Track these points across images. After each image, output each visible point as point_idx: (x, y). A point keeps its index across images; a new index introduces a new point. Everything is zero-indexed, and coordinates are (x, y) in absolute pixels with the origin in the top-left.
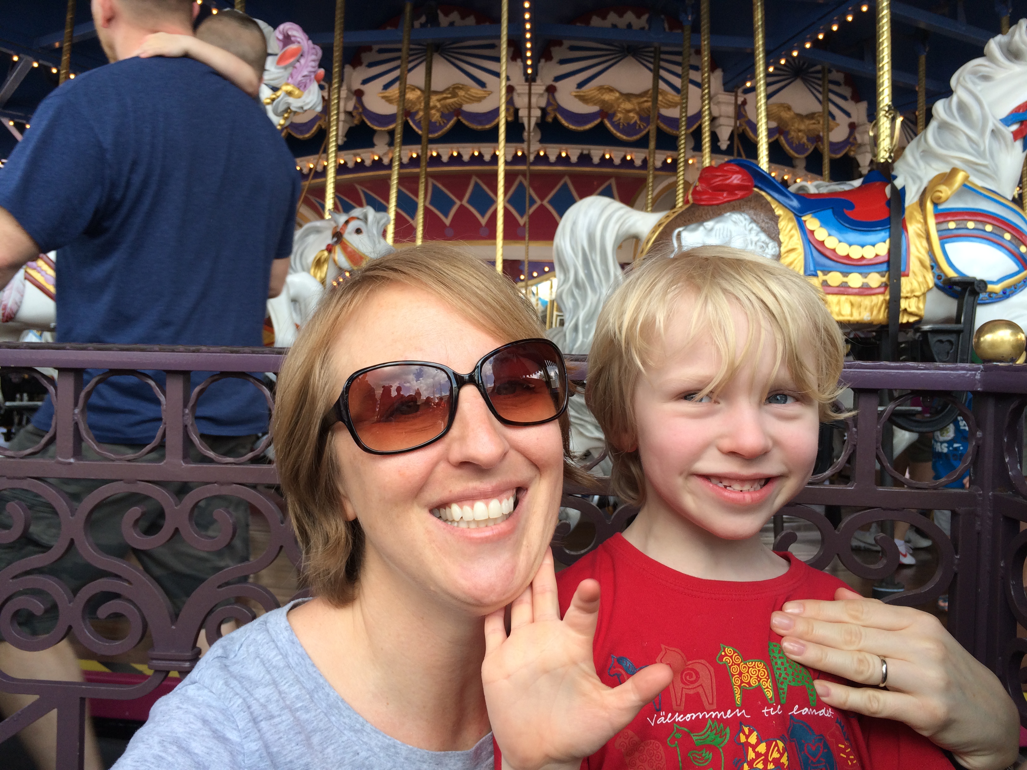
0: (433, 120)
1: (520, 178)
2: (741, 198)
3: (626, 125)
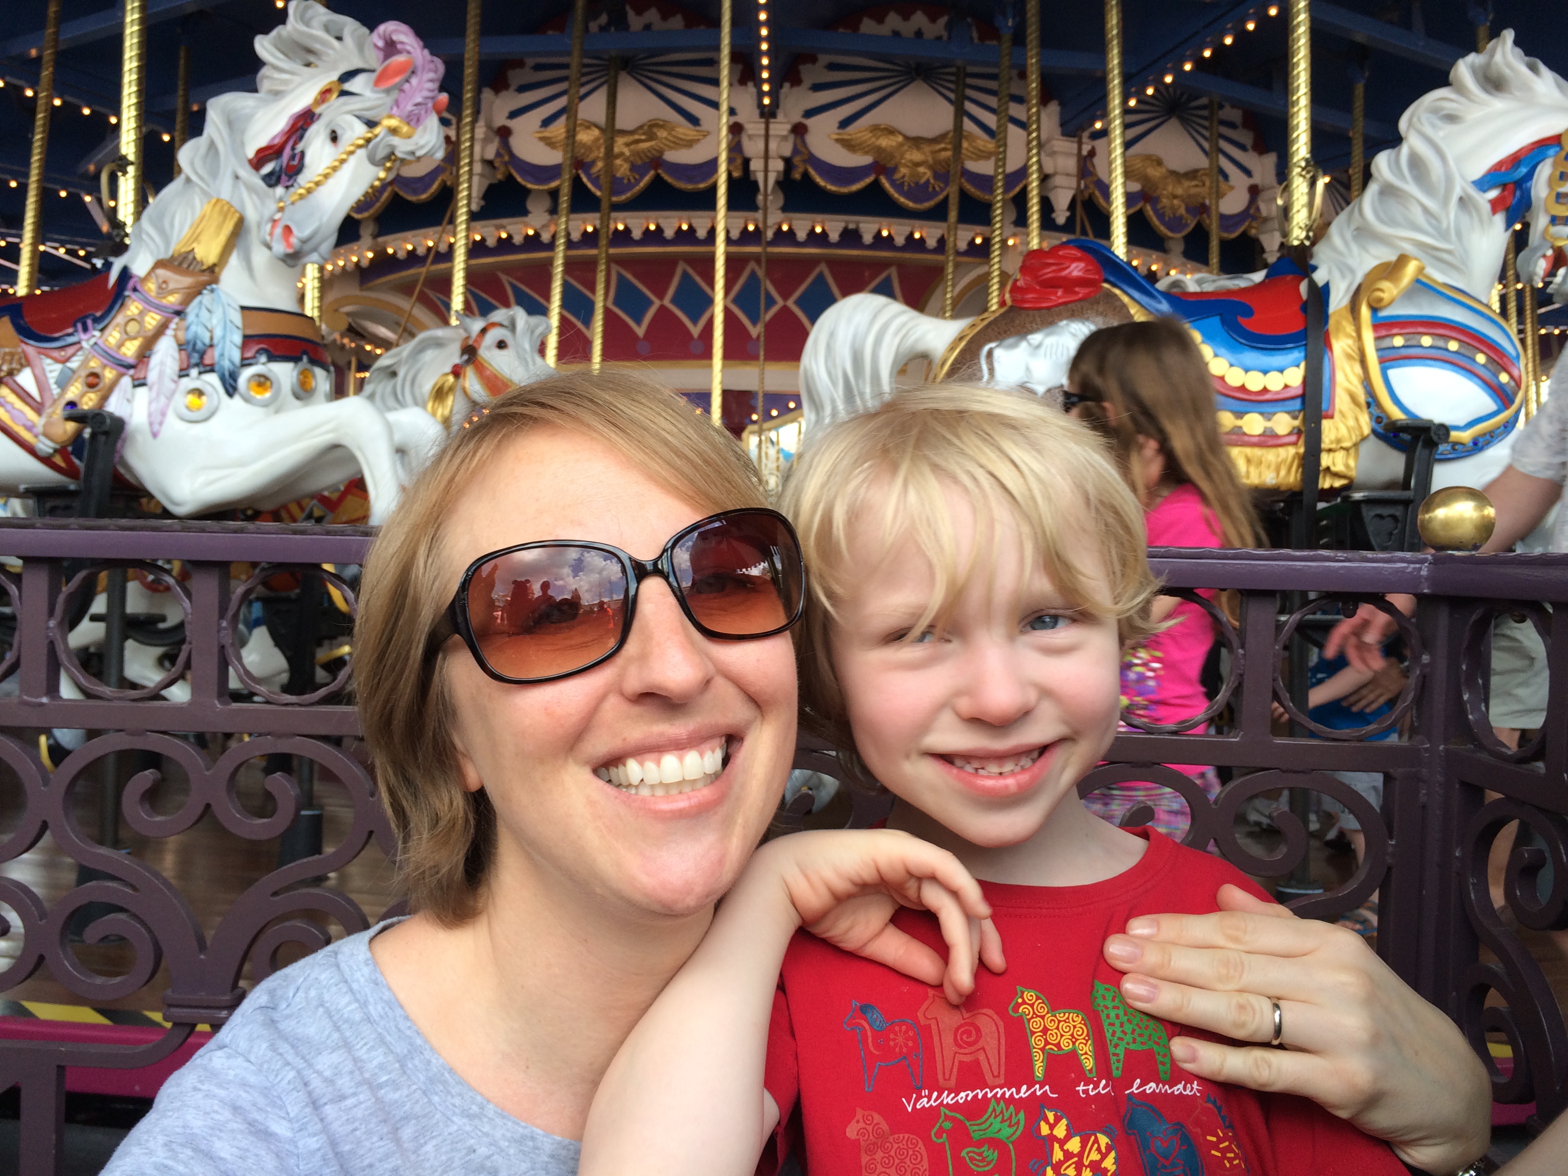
0: (618, 175)
1: (752, 265)
2: (1084, 299)
3: (912, 185)
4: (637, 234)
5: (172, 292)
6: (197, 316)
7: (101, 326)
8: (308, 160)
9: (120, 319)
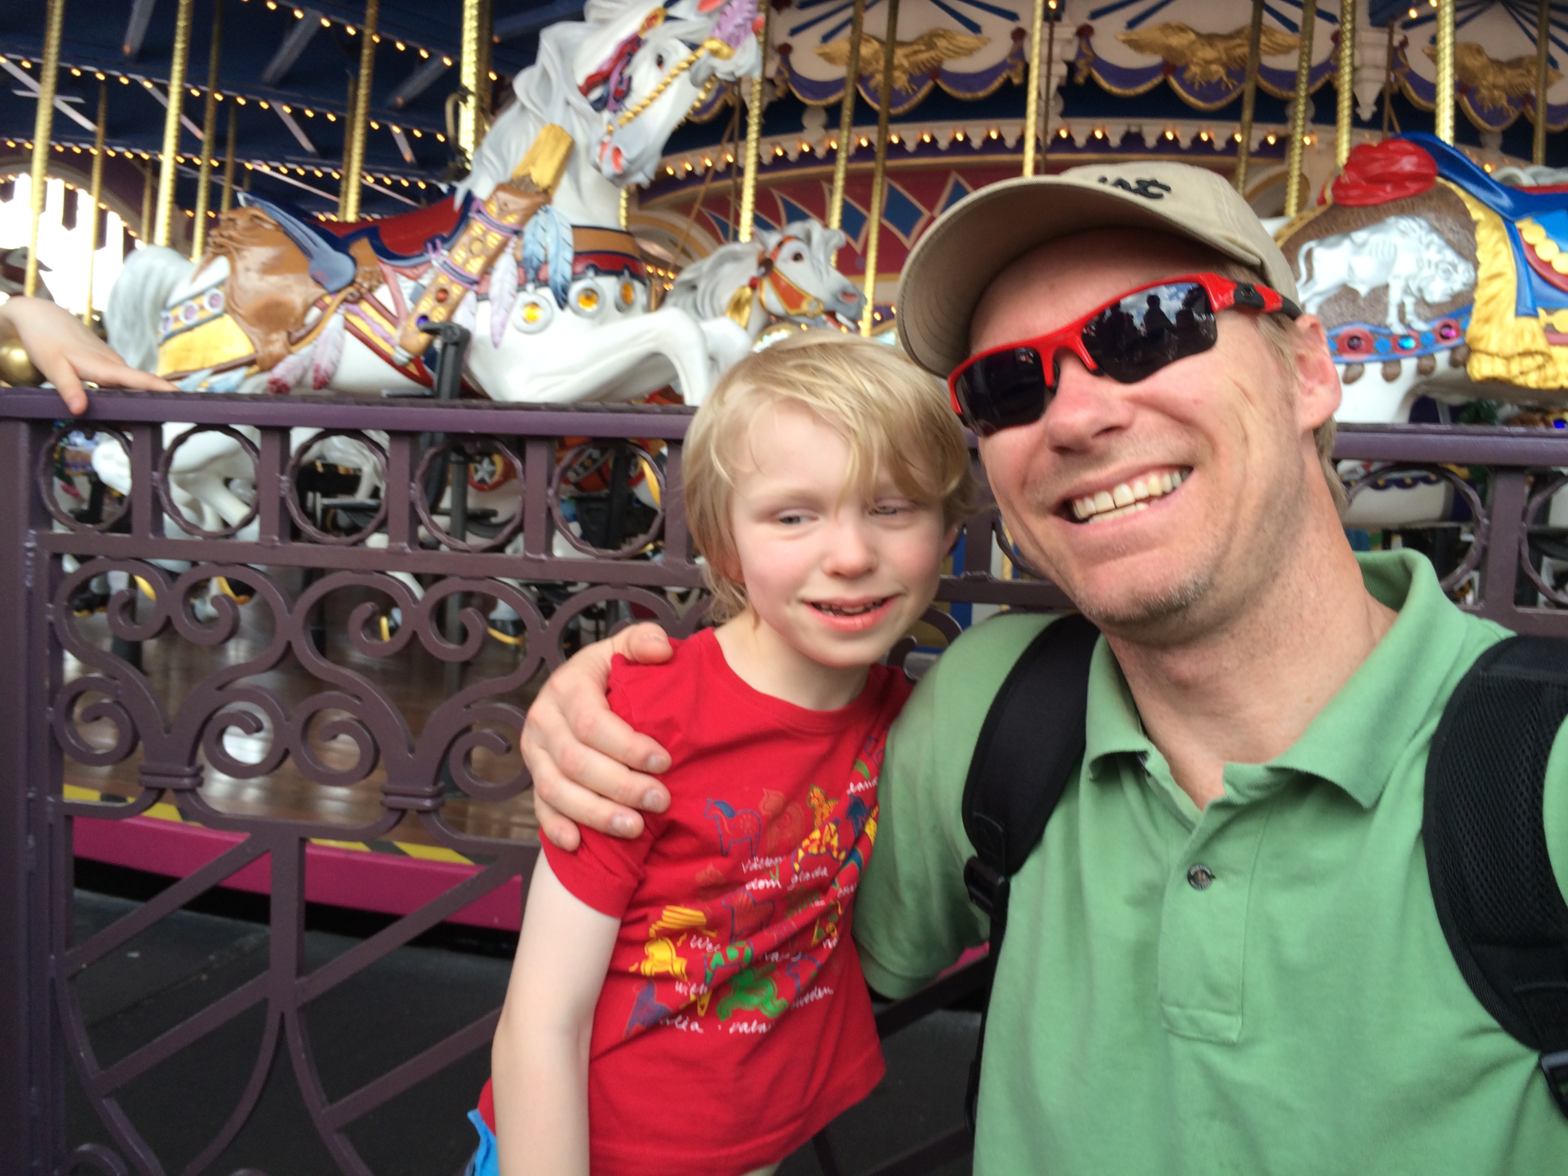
0: (897, 87)
2: (1416, 194)
3: (1203, 83)
4: (910, 146)
5: (510, 213)
6: (534, 235)
7: (446, 246)
8: (635, 84)
9: (464, 239)
